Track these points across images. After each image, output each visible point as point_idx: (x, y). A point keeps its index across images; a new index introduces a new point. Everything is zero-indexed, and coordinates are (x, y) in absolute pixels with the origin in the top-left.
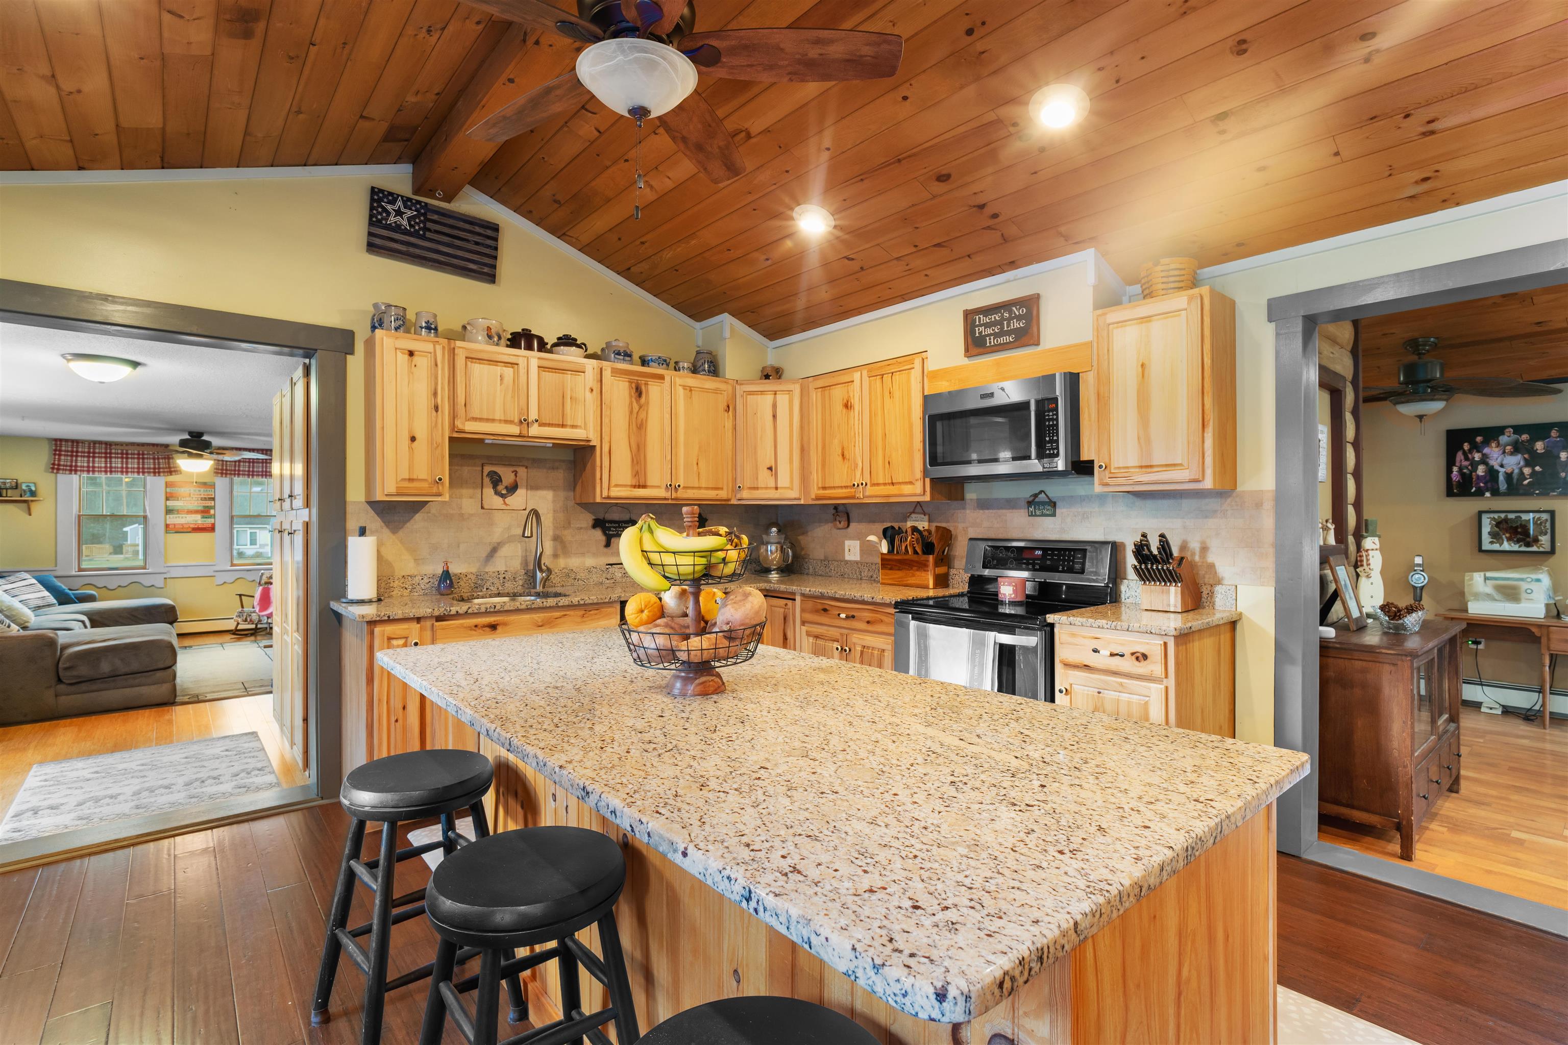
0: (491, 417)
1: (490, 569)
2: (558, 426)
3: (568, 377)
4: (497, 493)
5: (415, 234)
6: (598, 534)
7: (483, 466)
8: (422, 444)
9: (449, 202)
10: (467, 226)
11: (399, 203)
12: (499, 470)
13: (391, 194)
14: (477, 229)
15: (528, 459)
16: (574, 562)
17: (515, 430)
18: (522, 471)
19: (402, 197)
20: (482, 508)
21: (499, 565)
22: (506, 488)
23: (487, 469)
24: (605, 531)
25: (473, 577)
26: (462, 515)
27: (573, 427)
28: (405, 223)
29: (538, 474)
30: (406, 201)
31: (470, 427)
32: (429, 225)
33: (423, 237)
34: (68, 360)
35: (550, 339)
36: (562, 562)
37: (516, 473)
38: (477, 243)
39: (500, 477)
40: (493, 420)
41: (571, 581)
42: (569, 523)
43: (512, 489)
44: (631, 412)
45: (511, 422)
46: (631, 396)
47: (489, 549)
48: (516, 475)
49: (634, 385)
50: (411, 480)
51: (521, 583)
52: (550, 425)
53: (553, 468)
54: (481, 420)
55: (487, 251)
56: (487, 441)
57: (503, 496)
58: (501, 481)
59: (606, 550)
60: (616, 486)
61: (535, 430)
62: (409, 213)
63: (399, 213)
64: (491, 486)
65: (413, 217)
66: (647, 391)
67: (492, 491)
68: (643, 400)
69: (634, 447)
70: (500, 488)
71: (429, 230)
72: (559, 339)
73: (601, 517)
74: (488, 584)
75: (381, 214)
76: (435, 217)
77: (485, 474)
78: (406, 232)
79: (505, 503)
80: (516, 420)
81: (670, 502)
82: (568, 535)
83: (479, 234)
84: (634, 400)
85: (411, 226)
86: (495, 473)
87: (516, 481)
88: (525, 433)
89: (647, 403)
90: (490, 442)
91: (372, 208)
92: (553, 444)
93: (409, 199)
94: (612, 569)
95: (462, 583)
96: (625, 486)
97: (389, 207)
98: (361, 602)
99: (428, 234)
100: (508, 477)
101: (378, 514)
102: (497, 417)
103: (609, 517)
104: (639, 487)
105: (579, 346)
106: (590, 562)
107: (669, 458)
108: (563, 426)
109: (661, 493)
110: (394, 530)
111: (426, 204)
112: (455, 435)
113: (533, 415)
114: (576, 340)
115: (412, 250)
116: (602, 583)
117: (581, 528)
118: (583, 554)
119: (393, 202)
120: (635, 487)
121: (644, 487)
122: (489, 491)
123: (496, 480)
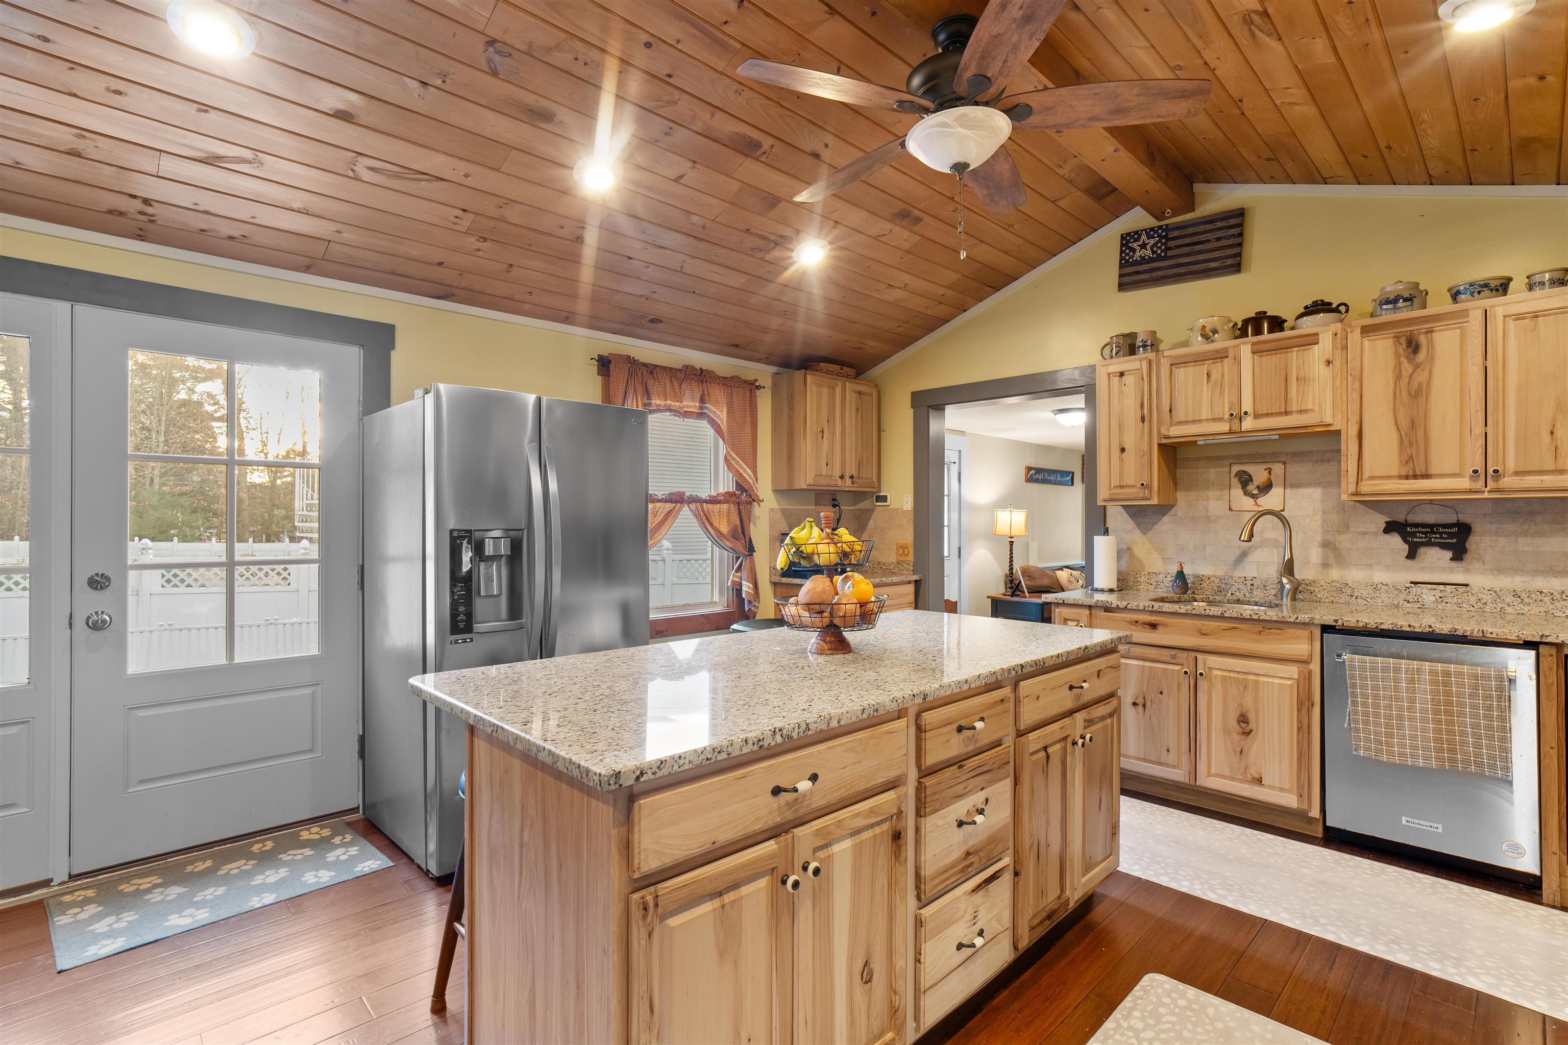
0: (1197, 419)
1: (1238, 573)
2: (1280, 414)
3: (1294, 354)
4: (1246, 493)
5: (1159, 258)
6: (1396, 541)
7: (1231, 465)
8: (1130, 455)
9: (1194, 210)
10: (1208, 227)
11: (1144, 237)
12: (1249, 468)
13: (1136, 233)
14: (1219, 224)
15: (1287, 454)
16: (1355, 575)
17: (1224, 427)
18: (1278, 469)
19: (1145, 230)
20: (1230, 509)
21: (1250, 570)
22: (1258, 487)
23: (1236, 469)
24: (1405, 537)
25: (1216, 581)
26: (1208, 518)
27: (1300, 412)
28: (1148, 252)
29: (1298, 470)
30: (1150, 232)
31: (1176, 431)
32: (1171, 244)
33: (1166, 258)
34: (1055, 414)
35: (1287, 312)
36: (1335, 574)
37: (1270, 471)
38: (1218, 239)
39: (1250, 476)
40: (1200, 421)
41: (1344, 598)
42: (1347, 527)
43: (1266, 488)
44: (1398, 377)
45: (1220, 419)
46: (1397, 355)
47: (1237, 553)
48: (1270, 473)
49: (1403, 340)
50: (1121, 487)
51: (1273, 592)
52: (1268, 415)
53: (1322, 461)
54: (1186, 422)
55: (1230, 242)
56: (1199, 443)
57: (1254, 497)
58: (1252, 480)
59: (1409, 563)
60: (1372, 478)
61: (1248, 424)
62: (1152, 242)
63: (1143, 246)
64: (1240, 486)
65: (1155, 244)
66: (1431, 343)
67: (1241, 492)
68: (1422, 356)
69: (1404, 422)
70: (1251, 488)
71: (1171, 249)
72: (1306, 308)
73: (1401, 518)
74: (1233, 589)
75: (1128, 254)
76: (1176, 233)
77: (1233, 474)
78: (1151, 260)
79: (1257, 504)
80: (1227, 416)
81: (1486, 495)
82: (1344, 541)
83: (1221, 229)
84: (1403, 359)
85: (1153, 252)
86: (1245, 472)
87: (1269, 479)
88: (1236, 428)
89: (1431, 358)
90: (1202, 443)
91: (1122, 252)
92: (1279, 435)
93: (1152, 229)
94: (1415, 589)
95: (1204, 585)
96: (1389, 477)
97: (1135, 245)
98: (1102, 591)
99: (1170, 253)
100: (1259, 474)
101: (1131, 517)
102: (1204, 417)
103: (1414, 518)
104: (1415, 477)
105: (1336, 310)
106: (1380, 576)
107: (1479, 429)
108: (1286, 413)
109: (1464, 483)
110: (1145, 531)
111: (1167, 225)
112: (1164, 441)
113: (1247, 405)
114: (1330, 304)
115: (1154, 274)
116: (1397, 606)
117: (1366, 533)
118: (1370, 566)
119: (1136, 240)
120: (1407, 477)
121: (1426, 476)
122: (1237, 492)
123: (1245, 480)
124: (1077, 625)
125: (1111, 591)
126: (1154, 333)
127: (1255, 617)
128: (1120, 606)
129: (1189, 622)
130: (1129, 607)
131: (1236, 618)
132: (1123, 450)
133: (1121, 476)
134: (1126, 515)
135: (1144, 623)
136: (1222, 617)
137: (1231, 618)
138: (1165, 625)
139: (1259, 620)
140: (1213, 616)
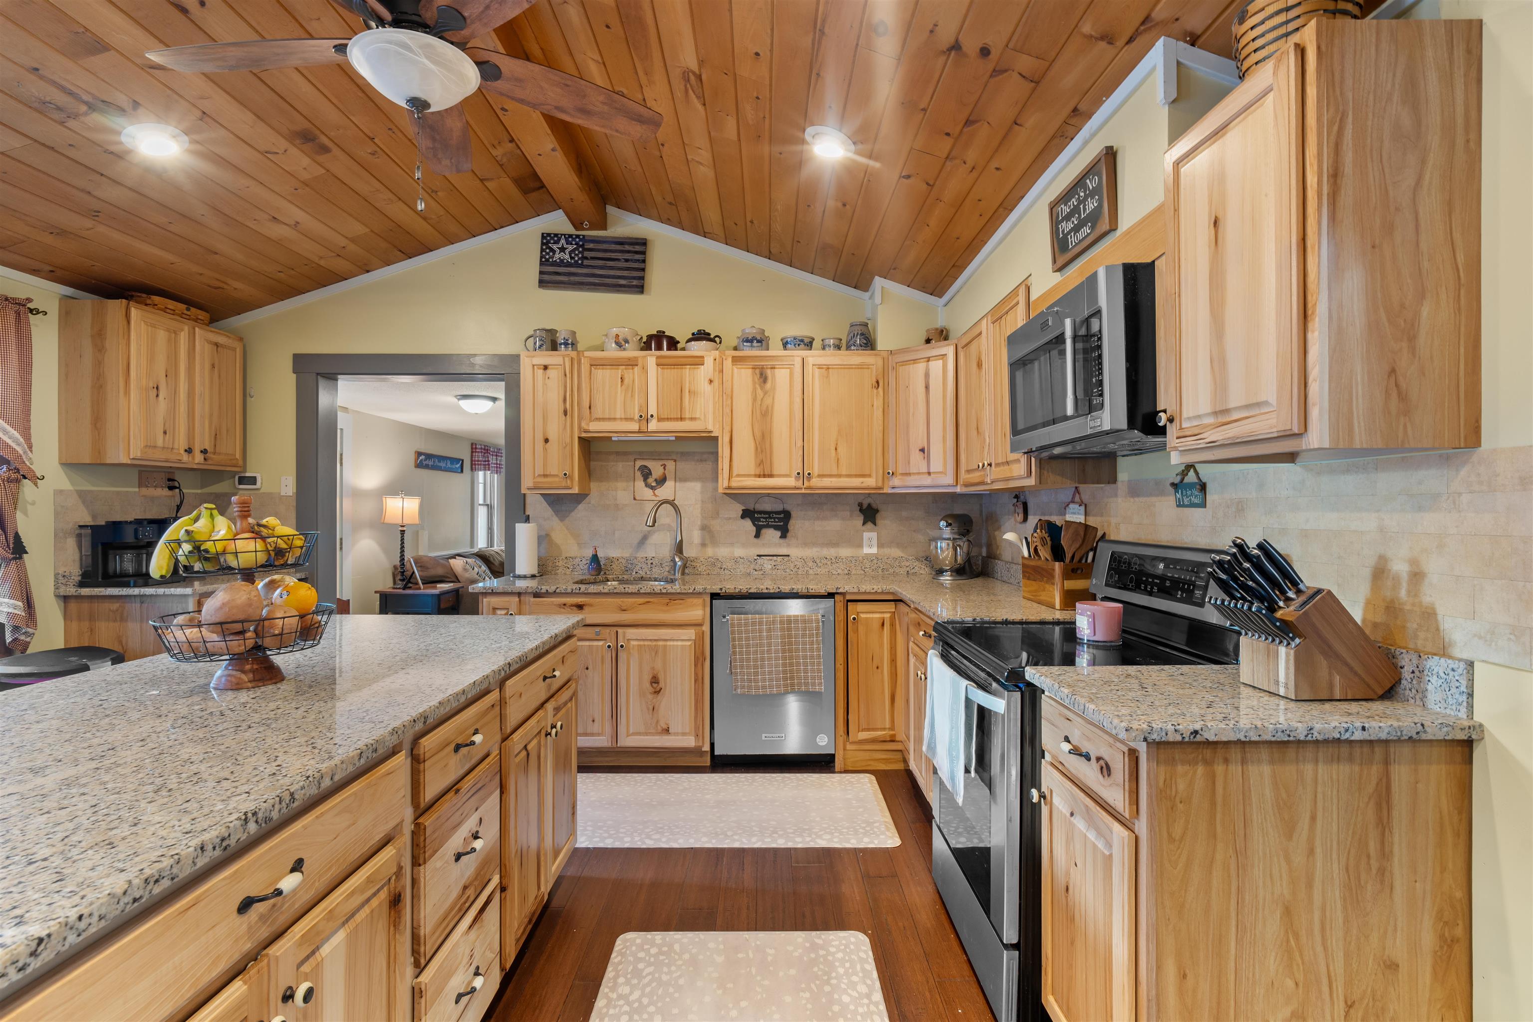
0: (612, 416)
1: (641, 554)
2: (676, 419)
3: (687, 370)
4: (647, 485)
5: (576, 265)
6: (748, 524)
7: (635, 460)
8: (553, 446)
9: (606, 229)
10: (619, 247)
11: (563, 241)
12: (650, 464)
13: (556, 235)
14: (627, 248)
15: (677, 453)
16: (723, 552)
17: (635, 427)
18: (670, 465)
19: (565, 235)
20: (635, 499)
21: (649, 551)
22: (656, 480)
23: (639, 463)
24: (754, 521)
25: (624, 561)
26: (617, 506)
27: (692, 419)
28: (567, 257)
29: (686, 467)
30: (569, 237)
31: (595, 426)
32: (586, 254)
33: (582, 266)
34: (459, 399)
35: (681, 336)
36: (710, 551)
37: (664, 466)
38: (627, 260)
39: (650, 470)
40: (615, 419)
41: (717, 570)
42: (718, 514)
43: (662, 481)
44: (755, 399)
45: (632, 419)
46: (754, 383)
47: (640, 536)
48: (664, 468)
49: (758, 371)
50: (545, 476)
51: (667, 569)
52: (668, 419)
53: (701, 461)
54: (603, 419)
55: (636, 265)
56: (613, 439)
57: (653, 488)
58: (651, 474)
59: (756, 540)
60: (738, 476)
61: (653, 425)
62: (570, 248)
63: (562, 249)
64: (642, 479)
65: (573, 251)
66: (773, 376)
67: (642, 484)
68: (768, 385)
69: (758, 434)
70: (651, 480)
71: (586, 258)
72: (693, 334)
73: (751, 507)
74: (638, 568)
75: (548, 254)
76: (591, 246)
77: (637, 468)
78: (569, 265)
79: (655, 495)
80: (637, 417)
81: (803, 491)
82: (716, 525)
83: (629, 252)
84: (757, 386)
85: (572, 258)
86: (646, 467)
87: (664, 474)
88: (644, 429)
89: (774, 388)
90: (616, 439)
91: (542, 250)
92: (676, 437)
93: (570, 236)
94: (760, 561)
95: (614, 566)
96: (749, 476)
97: (555, 247)
98: (525, 577)
99: (586, 262)
100: (657, 469)
101: (549, 505)
102: (618, 416)
103: (759, 507)
104: (764, 476)
105: (713, 340)
106: (739, 552)
107: (800, 443)
108: (681, 419)
109: (791, 482)
110: (562, 520)
111: (584, 236)
112: (584, 435)
113: (652, 410)
114: (709, 334)
115: (572, 278)
116: (749, 574)
117: (730, 518)
118: (732, 544)
119: (556, 242)
120: (759, 476)
121: (771, 476)
122: (640, 484)
123: (646, 473)
124: (506, 614)
125: (533, 576)
126: (574, 333)
127: (664, 591)
128: (550, 591)
129: (610, 600)
130: (558, 591)
131: (649, 594)
132: (547, 441)
133: (545, 465)
134: (545, 504)
135: (572, 605)
136: (638, 594)
137: (645, 594)
138: (591, 605)
139: (667, 594)
140: (632, 594)
